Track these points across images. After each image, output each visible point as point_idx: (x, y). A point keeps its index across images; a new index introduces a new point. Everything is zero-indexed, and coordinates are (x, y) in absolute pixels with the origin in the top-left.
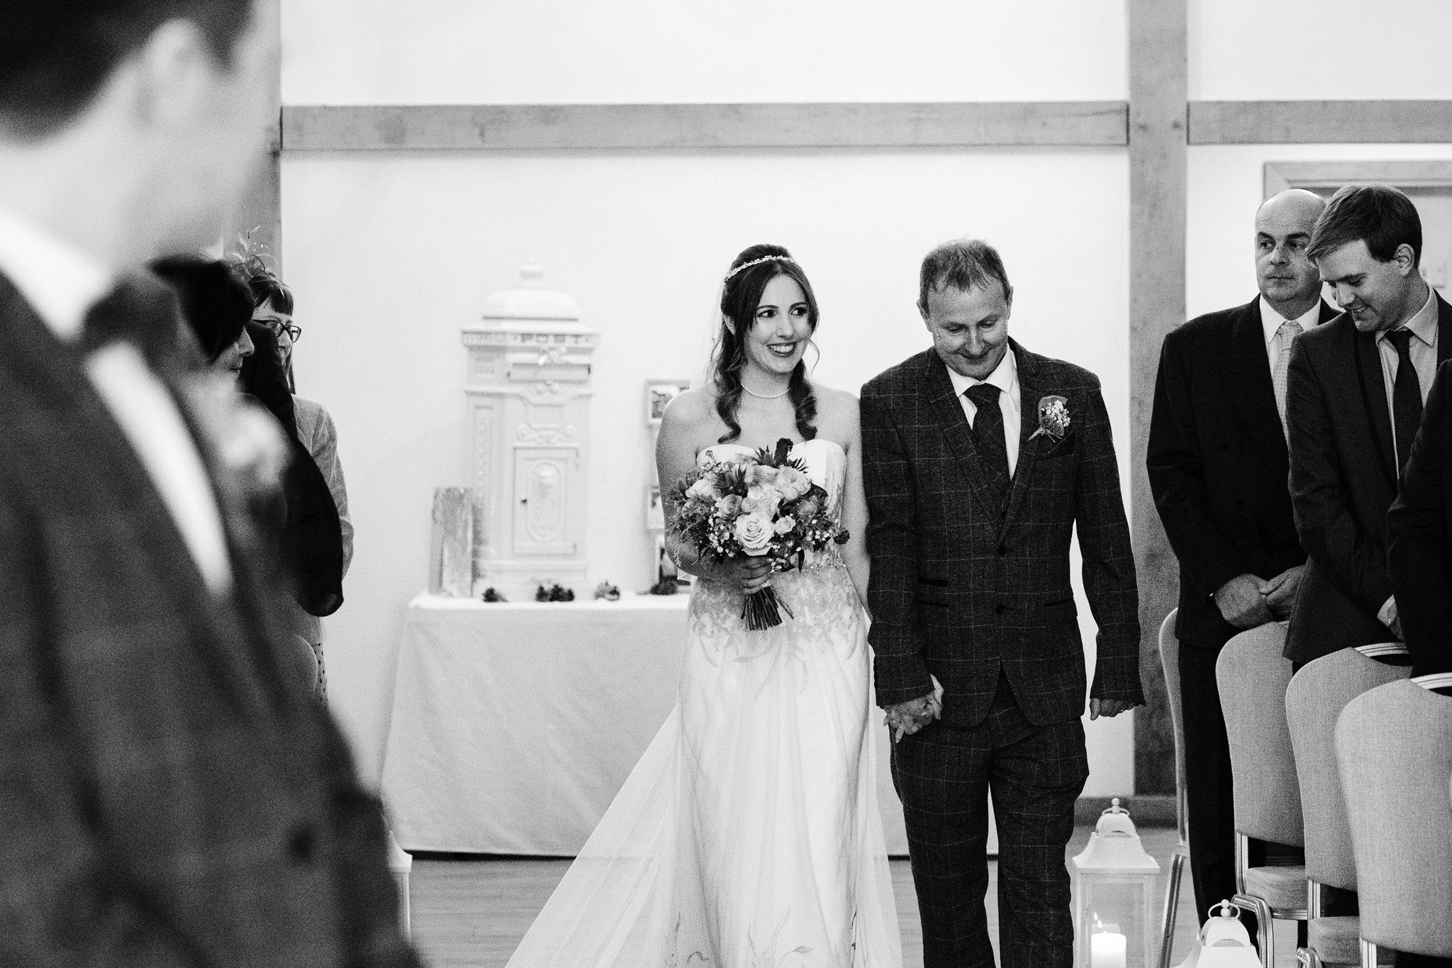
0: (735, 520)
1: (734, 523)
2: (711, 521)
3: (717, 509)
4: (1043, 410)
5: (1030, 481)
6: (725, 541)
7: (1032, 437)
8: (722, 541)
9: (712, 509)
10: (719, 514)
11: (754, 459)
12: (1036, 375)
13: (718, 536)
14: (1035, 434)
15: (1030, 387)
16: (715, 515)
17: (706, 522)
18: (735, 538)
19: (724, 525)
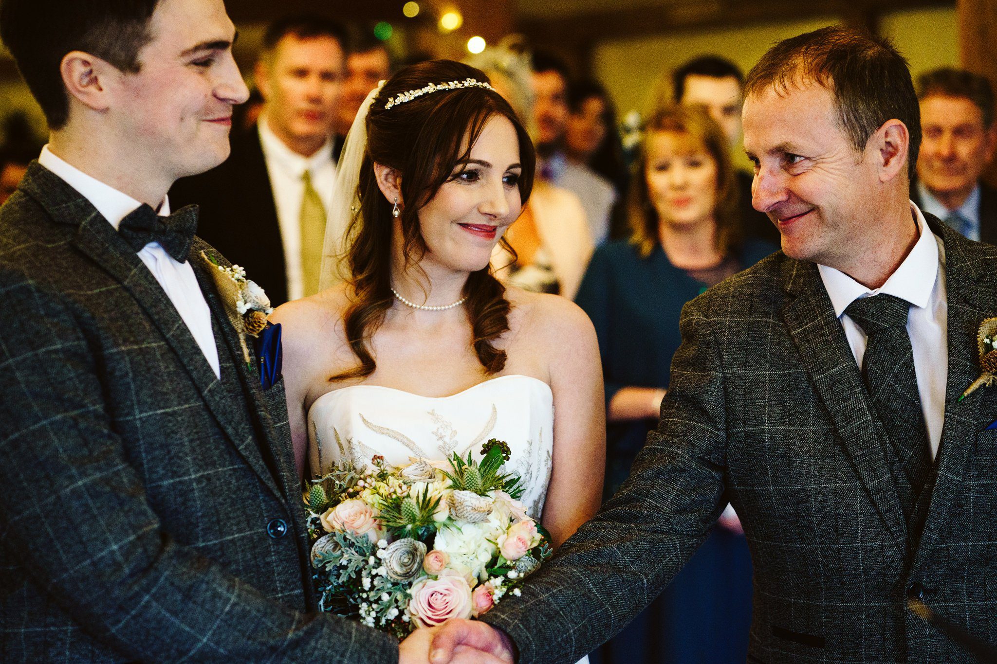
0: (410, 585)
1: (408, 591)
2: (366, 583)
3: (379, 563)
4: (987, 341)
5: (967, 470)
6: (387, 620)
7: (969, 391)
8: (383, 622)
9: (372, 560)
10: (382, 571)
11: (446, 474)
12: (977, 282)
13: (377, 612)
14: (975, 386)
15: (966, 301)
16: (374, 572)
17: (358, 581)
18: (405, 618)
19: (390, 594)
